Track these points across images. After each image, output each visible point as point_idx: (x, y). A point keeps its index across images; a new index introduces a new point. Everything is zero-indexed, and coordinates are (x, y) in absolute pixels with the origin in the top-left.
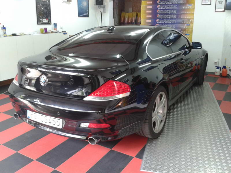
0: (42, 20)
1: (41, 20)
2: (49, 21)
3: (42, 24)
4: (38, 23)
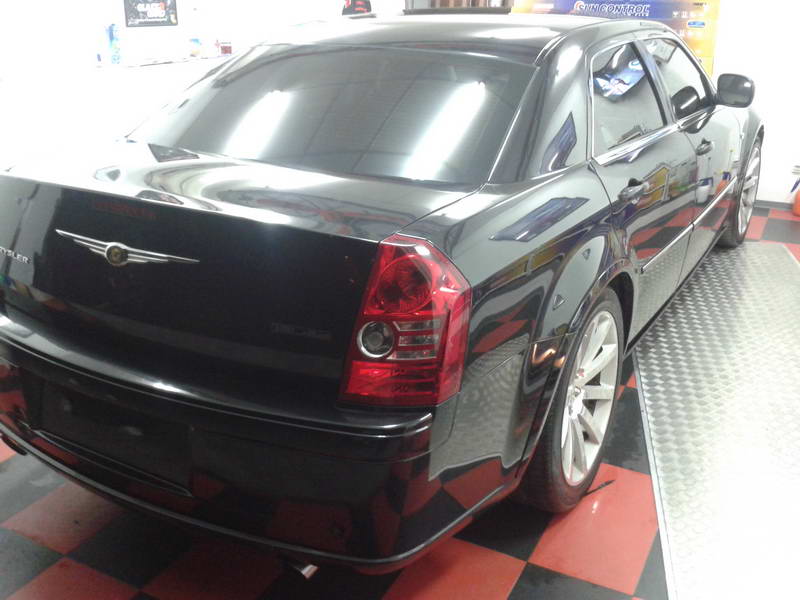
0: (144, 10)
1: (140, 8)
2: (168, 14)
3: (142, 24)
4: (130, 23)
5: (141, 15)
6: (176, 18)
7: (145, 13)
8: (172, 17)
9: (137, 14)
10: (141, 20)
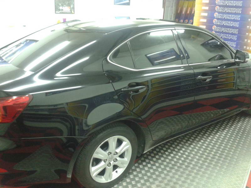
1: (61, 8)
3: (60, 13)
4: (56, 12)
5: (61, 10)
6: (74, 12)
7: (62, 10)
8: (73, 12)
9: (59, 10)
10: (61, 12)
